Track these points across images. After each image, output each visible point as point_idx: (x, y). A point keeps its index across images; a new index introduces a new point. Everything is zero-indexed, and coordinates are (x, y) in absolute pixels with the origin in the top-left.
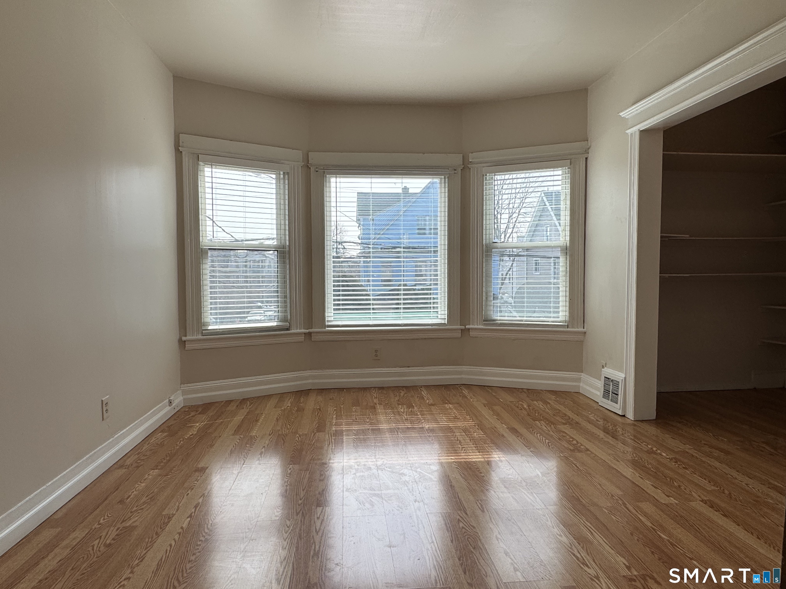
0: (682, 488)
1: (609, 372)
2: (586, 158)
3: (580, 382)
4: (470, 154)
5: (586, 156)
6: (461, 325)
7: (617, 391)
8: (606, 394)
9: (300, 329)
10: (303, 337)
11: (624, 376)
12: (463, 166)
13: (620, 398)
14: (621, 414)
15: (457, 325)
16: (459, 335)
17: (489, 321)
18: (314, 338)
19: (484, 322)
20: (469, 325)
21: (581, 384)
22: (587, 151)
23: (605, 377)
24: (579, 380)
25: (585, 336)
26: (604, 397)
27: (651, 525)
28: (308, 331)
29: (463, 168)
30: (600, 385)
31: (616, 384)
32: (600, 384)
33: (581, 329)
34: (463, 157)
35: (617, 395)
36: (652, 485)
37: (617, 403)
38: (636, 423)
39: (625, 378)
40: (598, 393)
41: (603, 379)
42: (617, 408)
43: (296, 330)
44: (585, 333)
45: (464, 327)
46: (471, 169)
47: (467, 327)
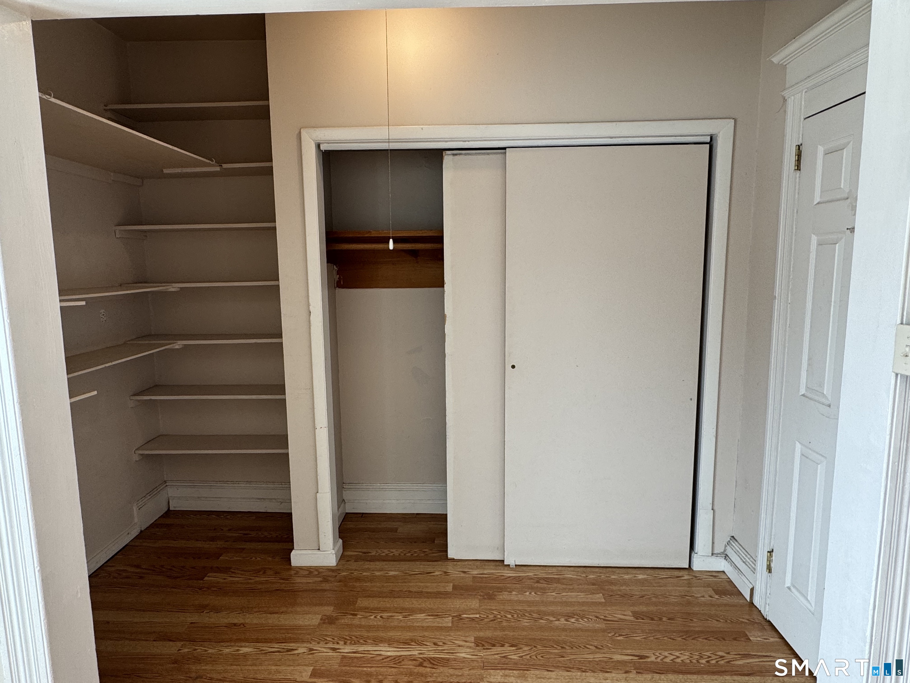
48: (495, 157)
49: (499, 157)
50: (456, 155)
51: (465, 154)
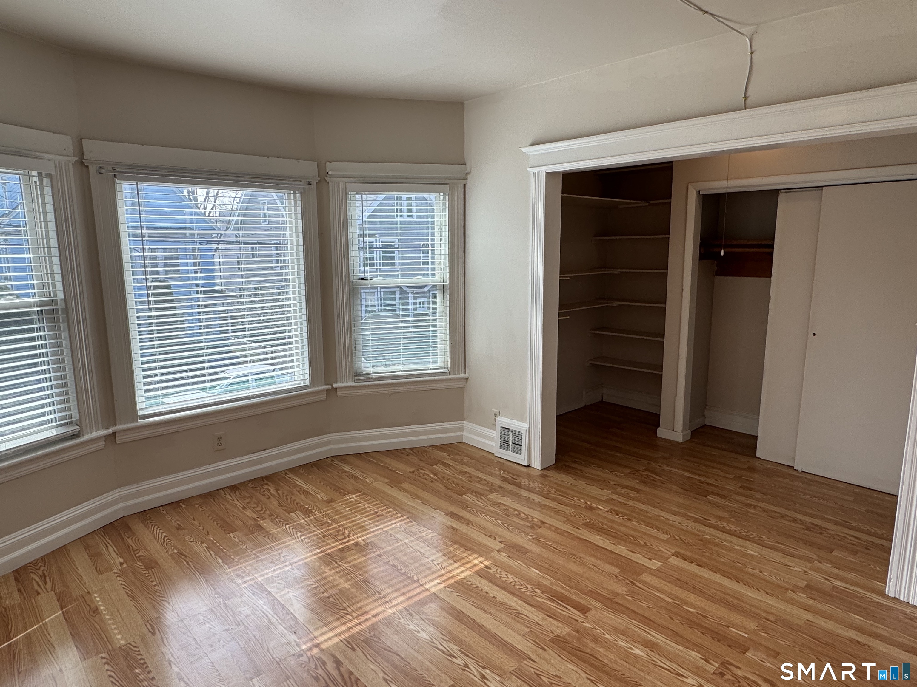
0: (649, 544)
1: (504, 421)
2: (465, 185)
3: (463, 431)
4: (328, 163)
5: (464, 182)
6: (326, 384)
7: (521, 442)
8: (504, 444)
9: (98, 430)
10: (104, 442)
11: (528, 427)
12: (319, 179)
13: (524, 448)
14: (526, 465)
15: (322, 385)
16: (323, 396)
17: (358, 375)
18: (120, 439)
19: (356, 378)
20: (337, 382)
21: (465, 434)
22: (465, 177)
23: (501, 427)
24: (461, 429)
25: (467, 382)
26: (501, 447)
27: (672, 601)
28: (110, 431)
29: (319, 181)
30: (494, 435)
31: (518, 435)
32: (496, 434)
33: (462, 375)
34: (318, 166)
35: (521, 445)
36: (628, 550)
37: (520, 454)
38: (544, 472)
39: (529, 428)
40: (493, 444)
41: (499, 429)
42: (522, 459)
43: (91, 433)
44: (467, 379)
45: (330, 386)
46: (330, 183)
47: (335, 386)
48: (815, 193)
49: (819, 192)
50: (788, 192)
51: (795, 192)
